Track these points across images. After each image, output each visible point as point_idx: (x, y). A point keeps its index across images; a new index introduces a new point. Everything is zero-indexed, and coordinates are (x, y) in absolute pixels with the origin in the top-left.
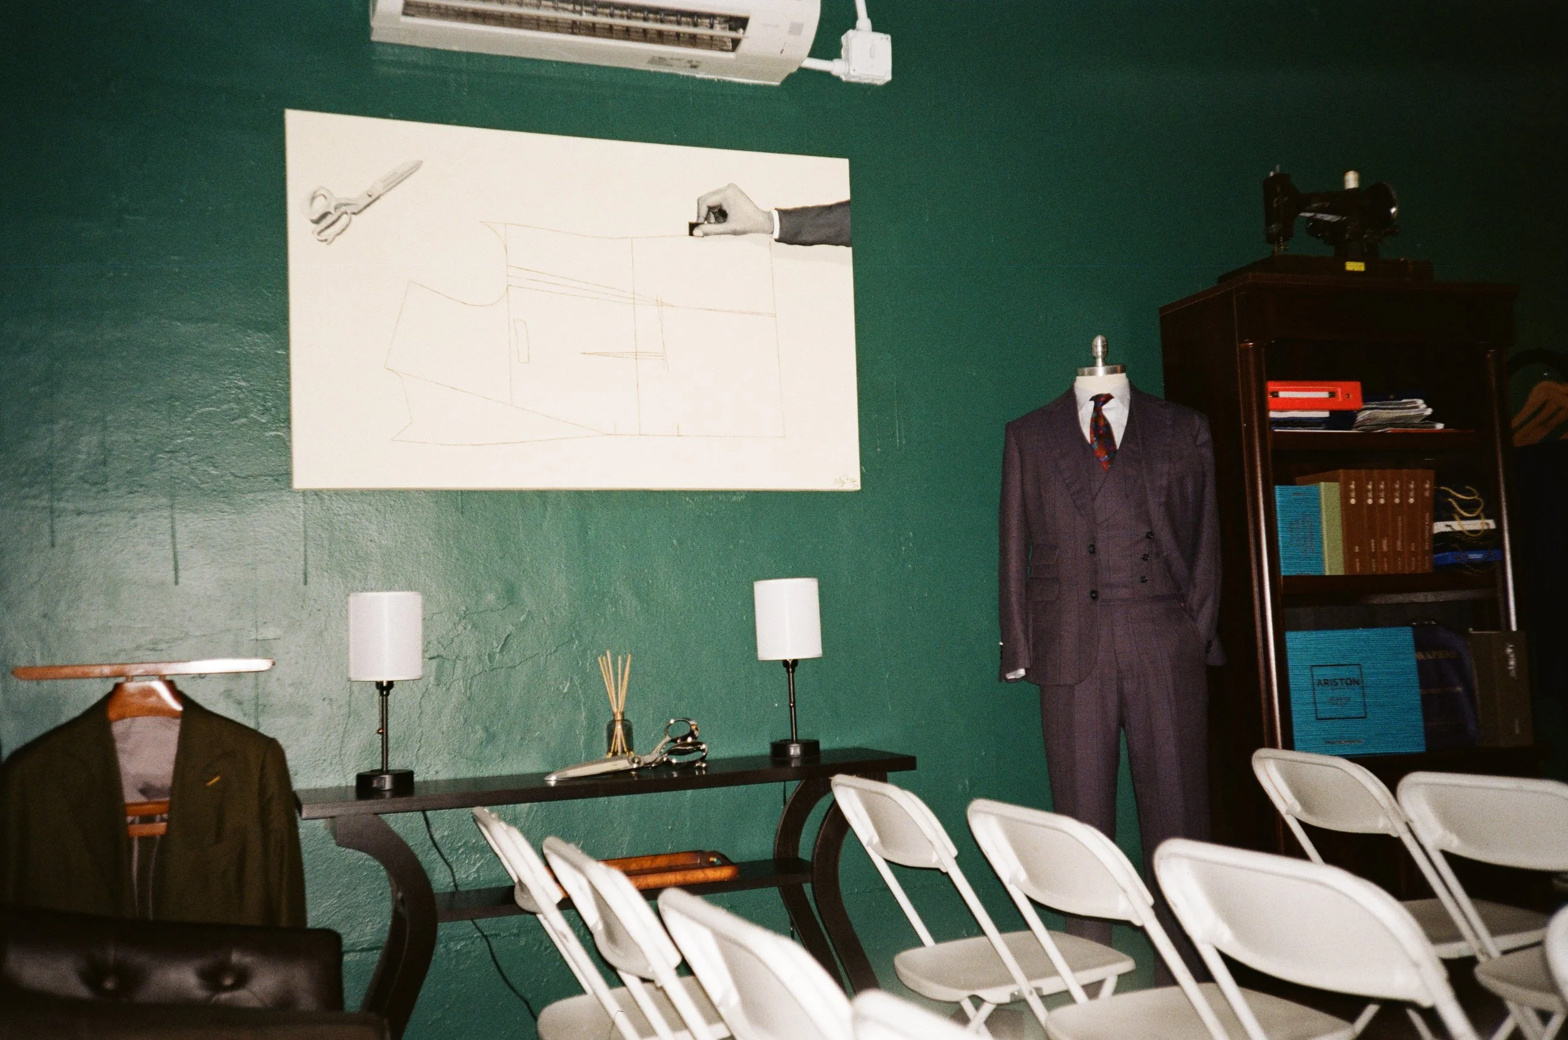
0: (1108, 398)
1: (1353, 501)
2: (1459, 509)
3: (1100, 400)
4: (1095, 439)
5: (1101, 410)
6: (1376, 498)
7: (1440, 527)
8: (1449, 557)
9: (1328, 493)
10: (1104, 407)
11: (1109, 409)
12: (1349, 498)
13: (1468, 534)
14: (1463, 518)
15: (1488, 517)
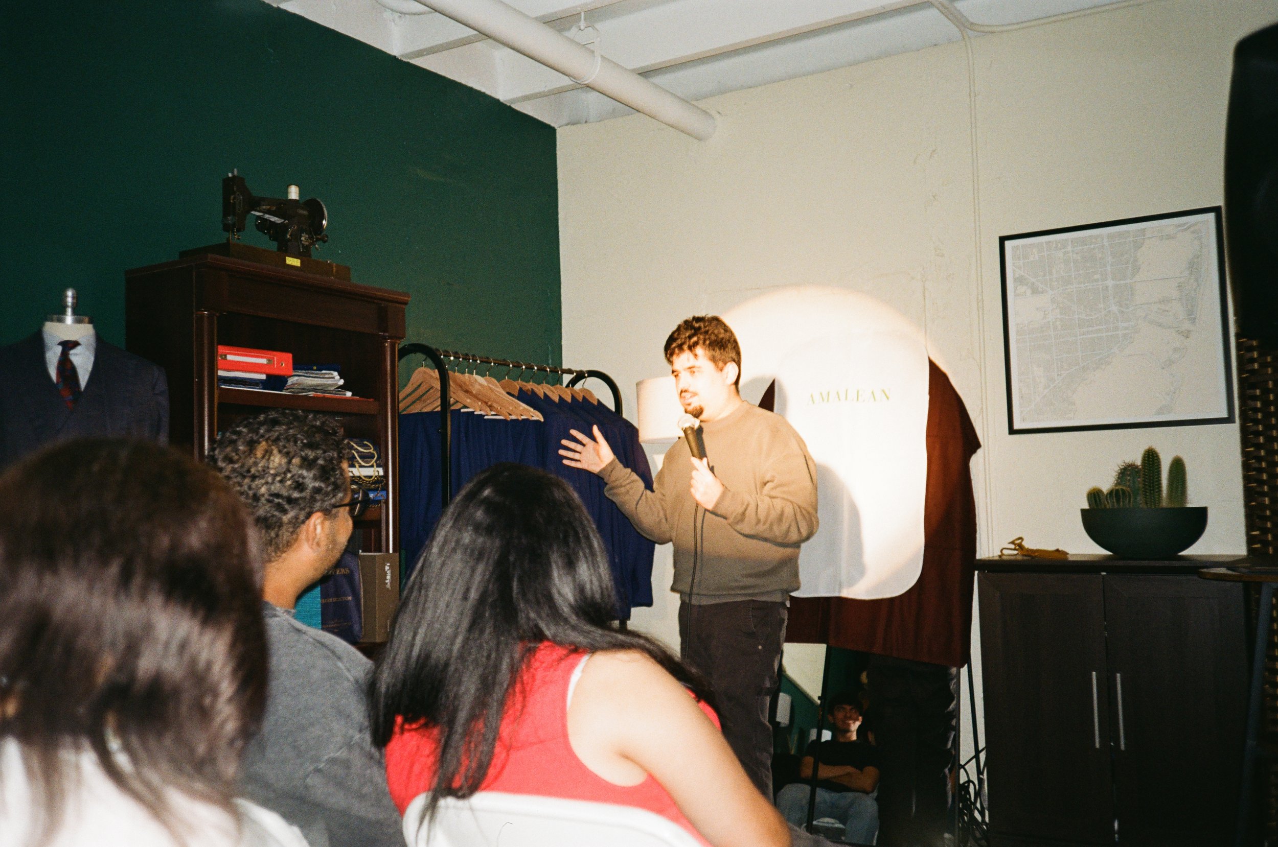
0: (75, 344)
2: (359, 459)
3: (68, 346)
4: (60, 380)
5: (68, 355)
10: (72, 352)
11: (76, 354)
13: (364, 478)
14: (361, 466)
15: (378, 466)
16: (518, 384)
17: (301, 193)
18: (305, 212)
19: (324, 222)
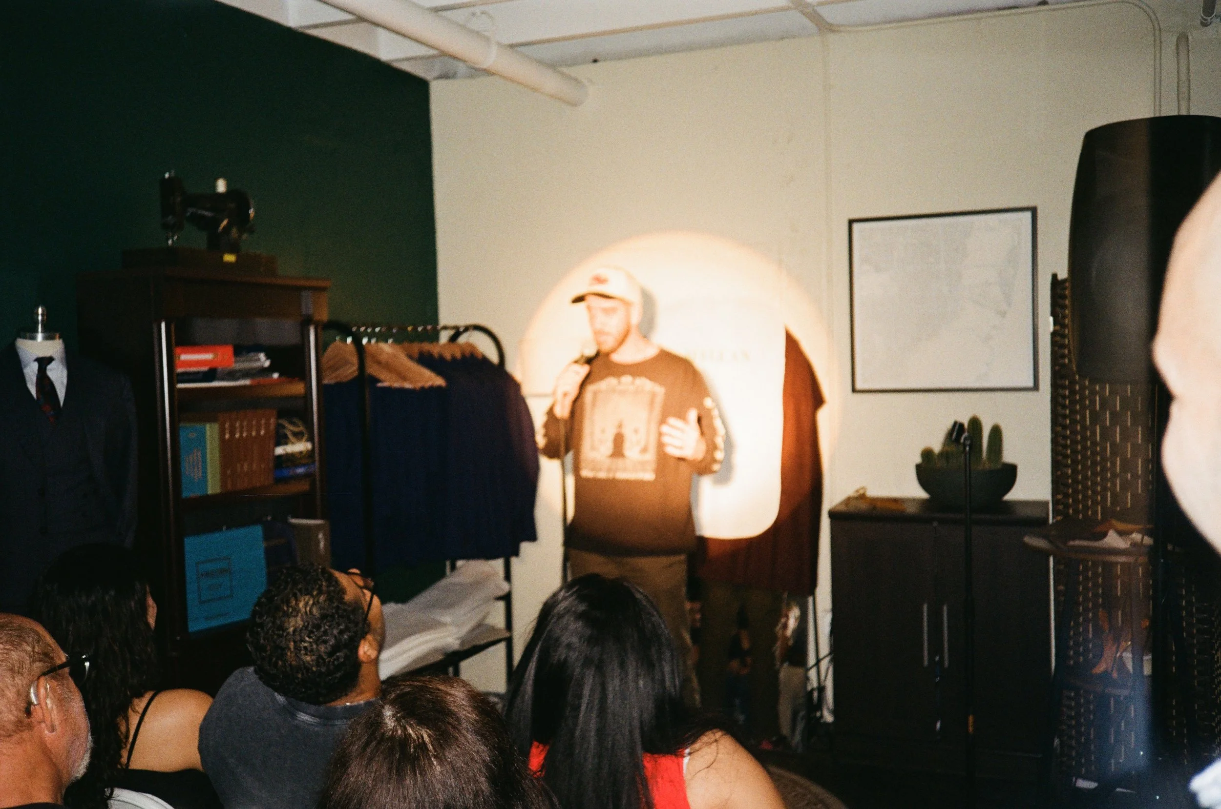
0: (50, 360)
1: (227, 436)
2: (291, 437)
3: (44, 362)
4: (40, 395)
5: (45, 369)
6: (241, 433)
7: (279, 451)
8: (286, 473)
9: (211, 431)
10: (48, 367)
11: (51, 370)
12: (224, 434)
13: (296, 454)
14: (293, 443)
15: (307, 440)
16: (416, 348)
17: (228, 185)
18: (232, 206)
19: (251, 212)
